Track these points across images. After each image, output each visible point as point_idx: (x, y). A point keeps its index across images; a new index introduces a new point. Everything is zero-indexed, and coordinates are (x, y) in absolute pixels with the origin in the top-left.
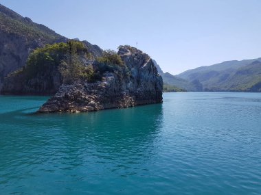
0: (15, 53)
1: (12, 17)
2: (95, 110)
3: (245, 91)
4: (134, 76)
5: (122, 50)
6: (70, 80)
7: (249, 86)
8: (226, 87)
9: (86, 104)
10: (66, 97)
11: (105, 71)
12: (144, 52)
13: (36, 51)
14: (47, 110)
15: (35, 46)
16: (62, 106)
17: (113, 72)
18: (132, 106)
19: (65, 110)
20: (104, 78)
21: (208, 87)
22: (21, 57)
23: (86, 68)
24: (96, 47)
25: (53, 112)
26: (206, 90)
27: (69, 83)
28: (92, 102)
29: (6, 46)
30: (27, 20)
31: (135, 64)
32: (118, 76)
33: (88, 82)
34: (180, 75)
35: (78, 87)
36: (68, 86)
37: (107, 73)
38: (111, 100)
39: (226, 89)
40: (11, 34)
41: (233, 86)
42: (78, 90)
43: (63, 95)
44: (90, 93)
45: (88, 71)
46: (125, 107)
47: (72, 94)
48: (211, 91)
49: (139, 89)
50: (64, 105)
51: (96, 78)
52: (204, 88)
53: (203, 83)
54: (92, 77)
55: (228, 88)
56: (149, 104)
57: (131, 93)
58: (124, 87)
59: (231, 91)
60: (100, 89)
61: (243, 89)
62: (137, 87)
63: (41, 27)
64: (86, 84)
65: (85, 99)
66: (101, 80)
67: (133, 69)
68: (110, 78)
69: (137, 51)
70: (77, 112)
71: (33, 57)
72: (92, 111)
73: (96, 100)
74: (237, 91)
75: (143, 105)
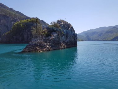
0: (6, 24)
1: (4, 8)
2: (49, 50)
3: (110, 41)
4: (65, 34)
5: (59, 22)
6: (37, 36)
7: (112, 38)
8: (101, 39)
9: (45, 48)
10: (35, 44)
11: (52, 32)
12: (69, 23)
13: (16, 23)
14: (27, 50)
15: (15, 21)
16: (33, 49)
17: (56, 32)
18: (65, 48)
19: (35, 50)
20: (52, 35)
21: (93, 39)
22: (9, 26)
23: (44, 30)
24: (43, 21)
25: (30, 51)
26: (92, 40)
27: (36, 37)
28: (48, 46)
29: (2, 21)
30: (11, 9)
31: (65, 28)
32: (58, 34)
33: (45, 37)
34: (81, 33)
35: (40, 39)
36: (36, 39)
37: (53, 33)
38: (56, 45)
39: (101, 40)
40: (4, 15)
41: (104, 38)
42: (40, 41)
43: (34, 43)
44: (46, 42)
45: (44, 32)
46: (62, 49)
47: (38, 43)
48: (95, 41)
49: (67, 40)
50: (34, 48)
51: (48, 35)
52: (91, 39)
53: (91, 37)
54: (46, 35)
55: (102, 39)
56: (72, 47)
57: (64, 42)
58: (61, 39)
59: (103, 41)
60: (51, 40)
61: (109, 40)
62: (67, 39)
63: (18, 12)
64: (44, 38)
65: (44, 45)
66: (51, 36)
67: (64, 30)
68: (55, 35)
69: (66, 22)
70: (41, 51)
71: (14, 26)
72: (48, 51)
73: (49, 45)
74: (106, 41)
75: (69, 47)
